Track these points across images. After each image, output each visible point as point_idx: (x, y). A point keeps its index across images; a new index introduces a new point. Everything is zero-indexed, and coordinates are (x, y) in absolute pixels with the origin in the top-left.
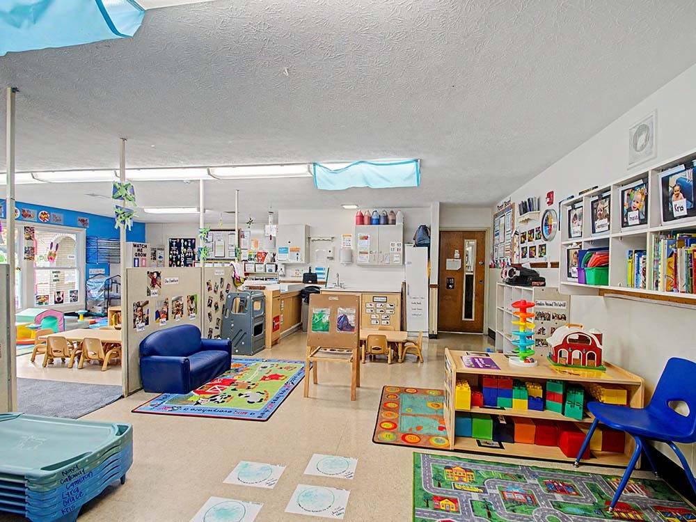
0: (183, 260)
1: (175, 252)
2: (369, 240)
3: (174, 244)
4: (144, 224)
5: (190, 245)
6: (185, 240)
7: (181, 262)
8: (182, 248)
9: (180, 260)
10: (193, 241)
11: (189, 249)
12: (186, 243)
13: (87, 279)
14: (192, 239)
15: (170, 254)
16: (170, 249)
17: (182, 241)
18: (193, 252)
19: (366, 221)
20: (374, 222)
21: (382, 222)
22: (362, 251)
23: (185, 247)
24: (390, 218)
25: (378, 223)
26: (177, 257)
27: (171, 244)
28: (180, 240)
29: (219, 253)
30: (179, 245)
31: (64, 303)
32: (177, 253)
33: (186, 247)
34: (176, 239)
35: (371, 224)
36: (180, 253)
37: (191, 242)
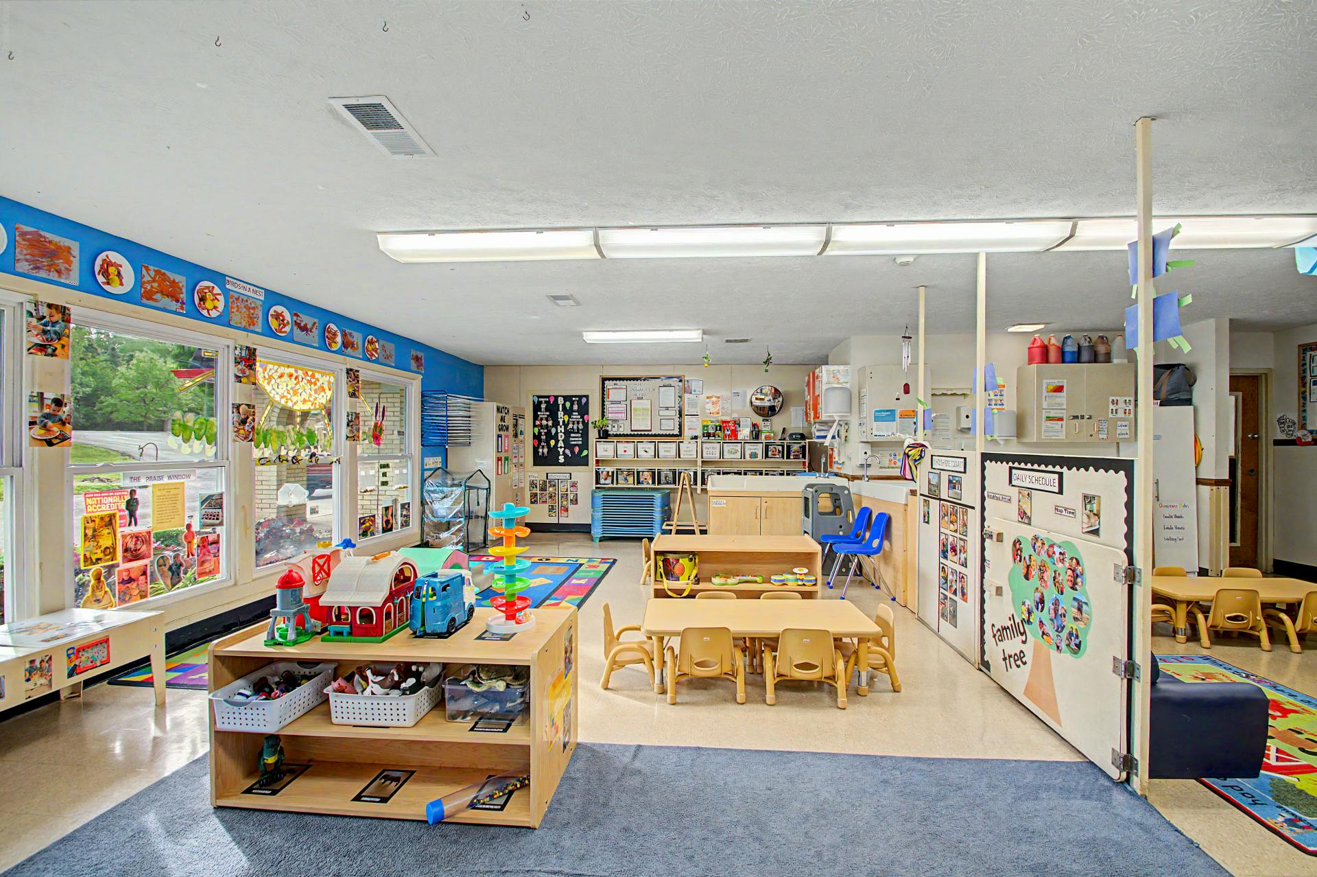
0: (561, 437)
1: (544, 422)
2: (1064, 394)
3: (543, 406)
4: (483, 366)
5: (576, 407)
6: (566, 398)
7: (557, 441)
8: (561, 414)
9: (556, 437)
10: (584, 400)
11: (576, 416)
12: (568, 405)
13: (423, 481)
14: (580, 397)
15: (535, 426)
16: (536, 417)
17: (561, 401)
18: (583, 422)
19: (1053, 354)
20: (1068, 358)
21: (1085, 355)
22: (1053, 414)
23: (565, 411)
24: (1102, 349)
25: (1077, 358)
26: (549, 432)
27: (537, 408)
28: (556, 397)
29: (641, 424)
30: (553, 410)
31: (394, 531)
32: (550, 423)
33: (568, 412)
34: (548, 397)
35: (1063, 362)
36: (556, 424)
37: (579, 403)
